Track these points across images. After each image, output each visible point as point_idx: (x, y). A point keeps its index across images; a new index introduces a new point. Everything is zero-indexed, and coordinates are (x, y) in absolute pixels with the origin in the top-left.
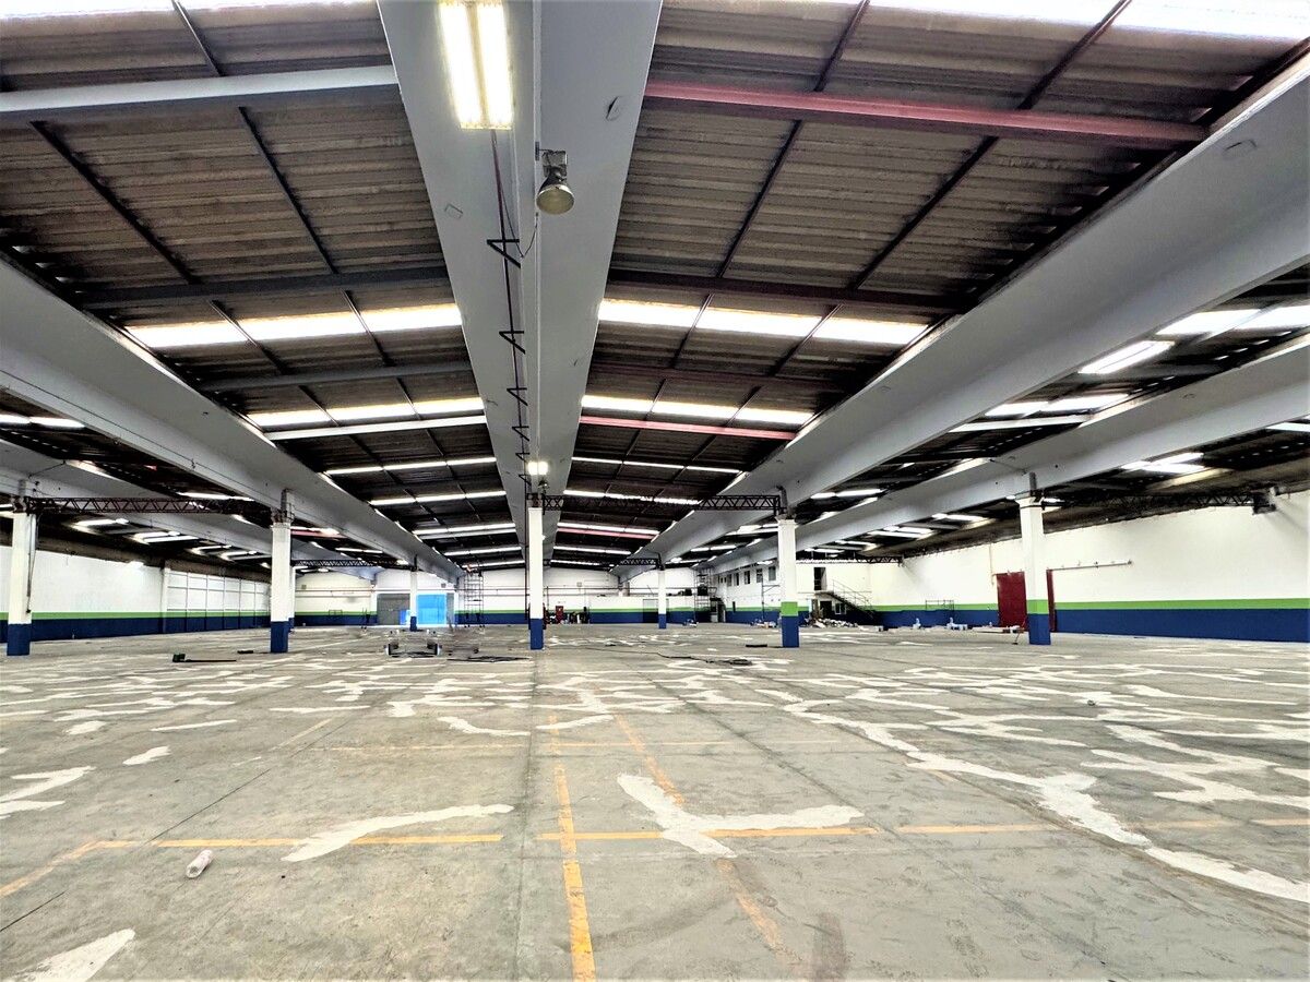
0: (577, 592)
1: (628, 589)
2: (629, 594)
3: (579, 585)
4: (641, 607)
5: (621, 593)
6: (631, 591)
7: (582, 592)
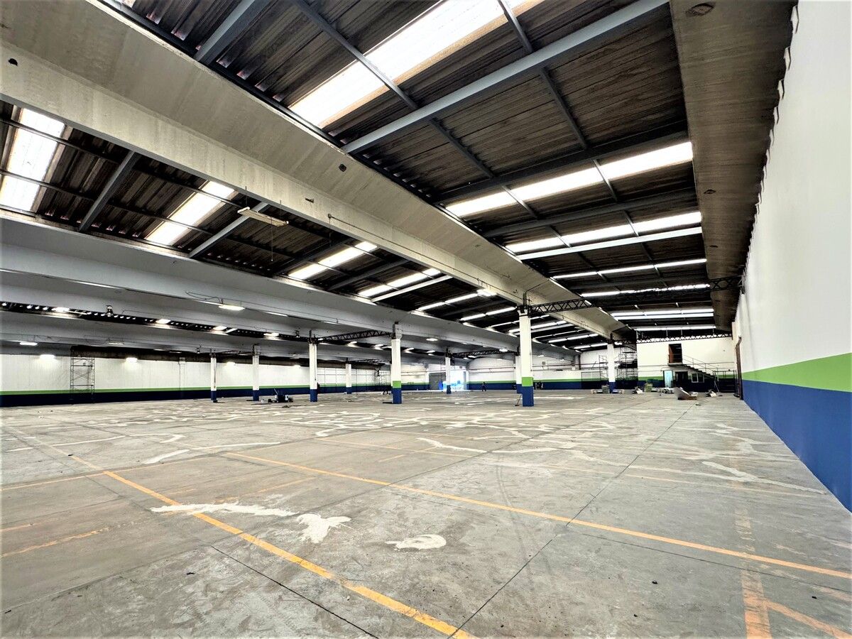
0: (541, 368)
1: (580, 365)
2: (580, 369)
3: (544, 363)
4: (580, 378)
5: (573, 368)
6: (582, 366)
7: (545, 368)
